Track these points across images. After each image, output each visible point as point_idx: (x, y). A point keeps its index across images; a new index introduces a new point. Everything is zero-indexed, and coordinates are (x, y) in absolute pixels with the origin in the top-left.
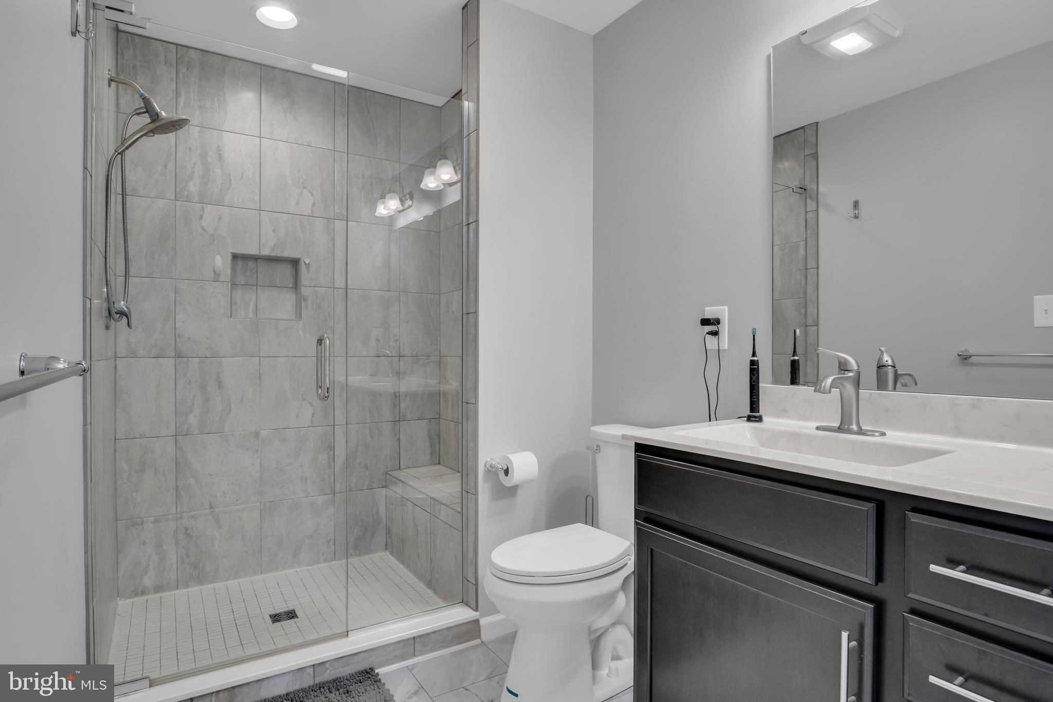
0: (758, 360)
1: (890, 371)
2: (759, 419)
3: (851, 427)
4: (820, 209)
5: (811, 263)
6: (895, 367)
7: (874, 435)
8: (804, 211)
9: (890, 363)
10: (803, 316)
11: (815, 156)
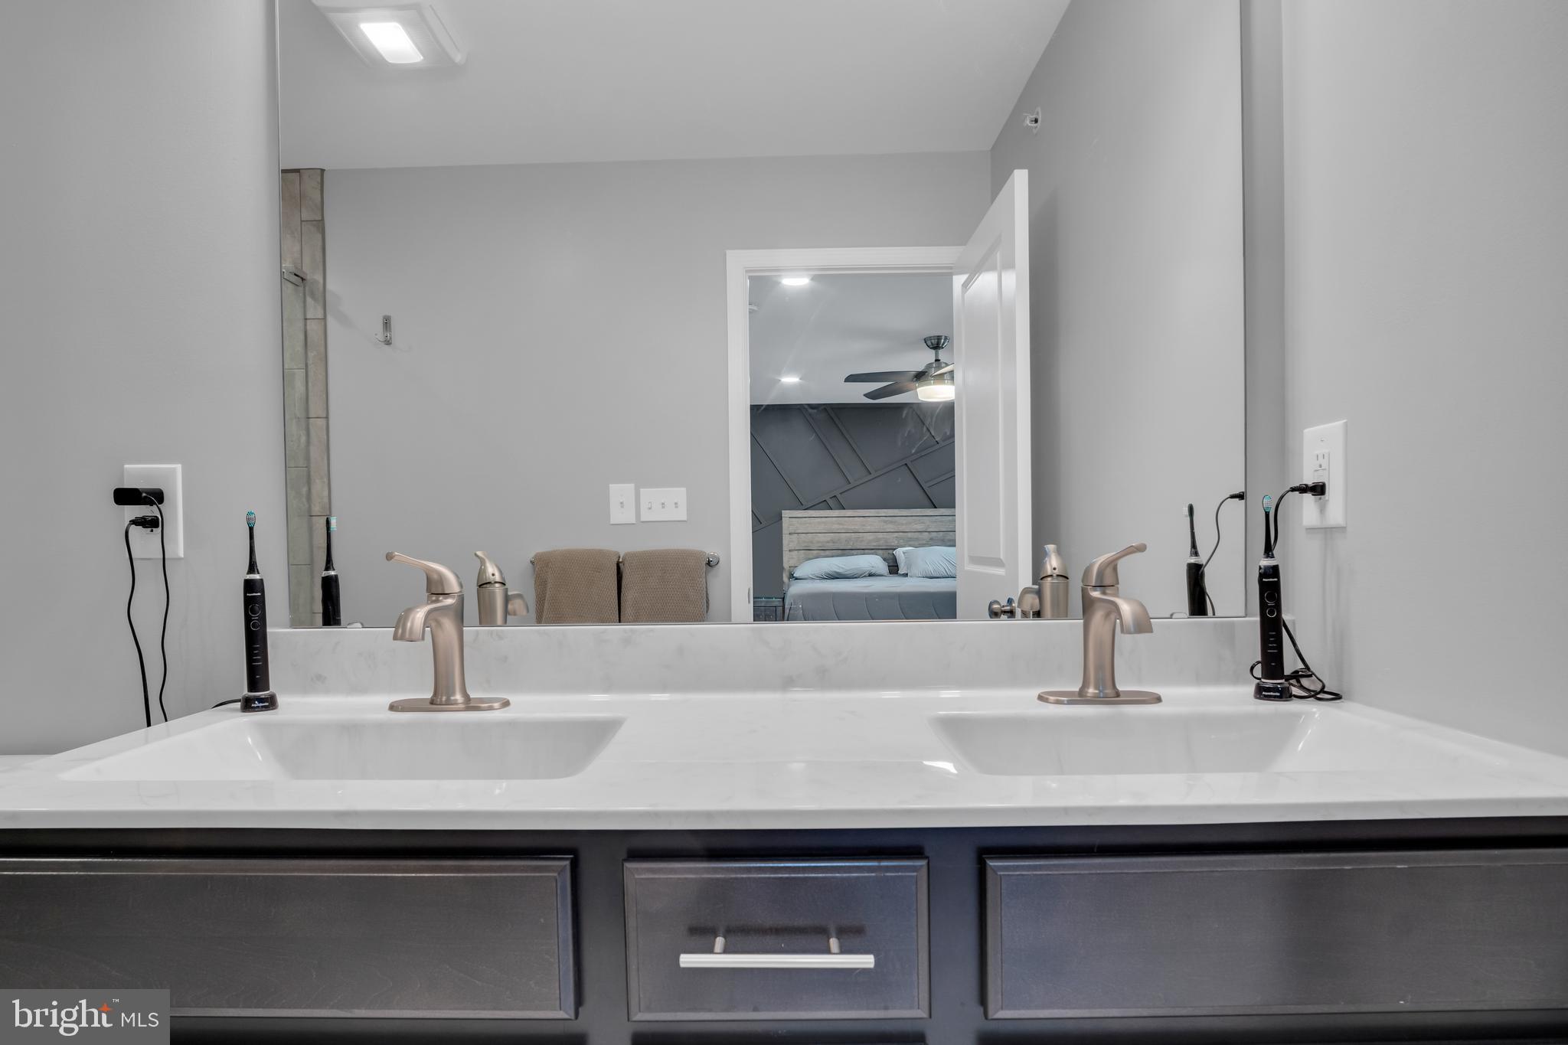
0: (262, 580)
1: (498, 590)
2: (270, 703)
3: (452, 698)
4: (329, 318)
5: (316, 409)
6: (504, 584)
7: (491, 708)
8: (303, 318)
9: (497, 578)
10: (304, 500)
11: (320, 225)
